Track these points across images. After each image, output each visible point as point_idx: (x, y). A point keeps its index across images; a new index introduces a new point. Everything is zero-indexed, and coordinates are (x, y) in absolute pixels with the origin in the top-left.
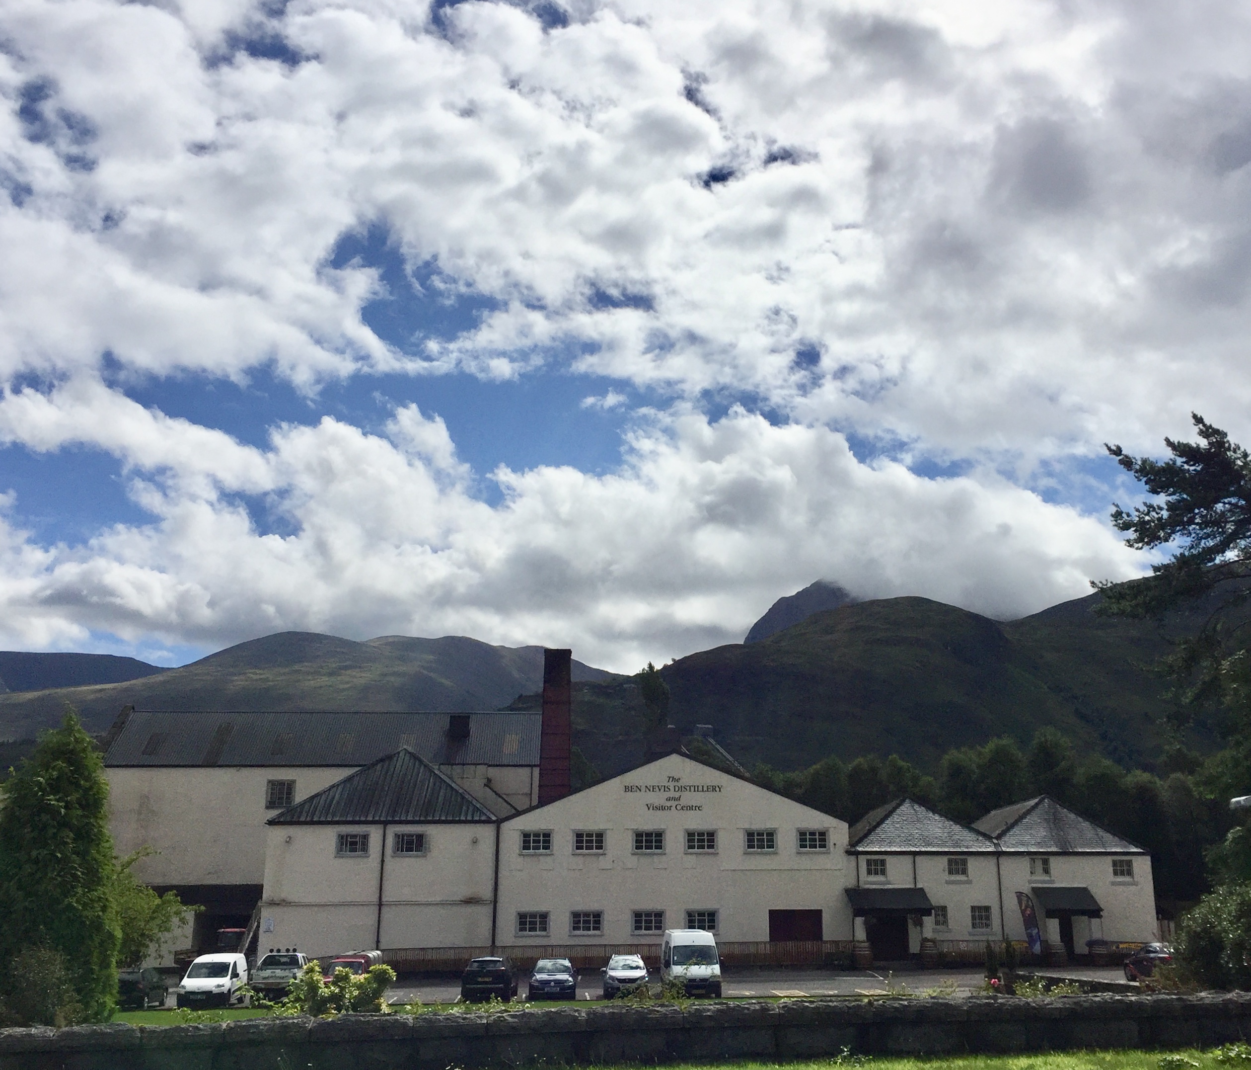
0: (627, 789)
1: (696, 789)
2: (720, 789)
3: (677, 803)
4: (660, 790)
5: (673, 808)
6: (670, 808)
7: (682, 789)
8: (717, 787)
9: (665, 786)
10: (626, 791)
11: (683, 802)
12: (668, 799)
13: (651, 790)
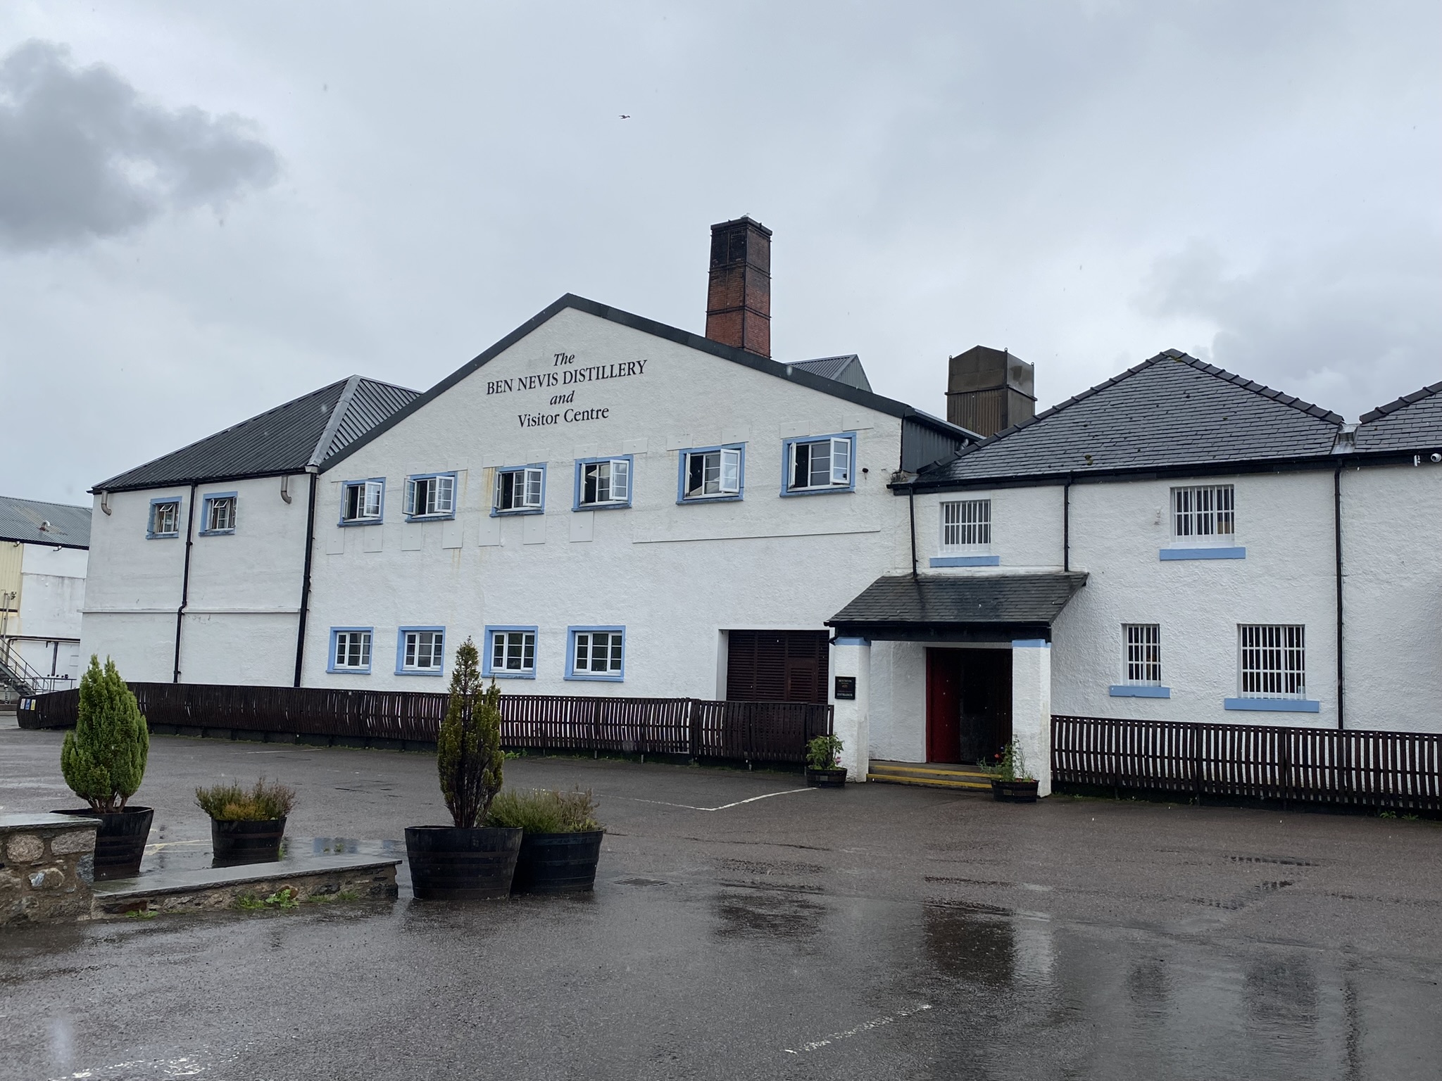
0: (492, 388)
1: (600, 373)
2: (641, 367)
3: (567, 406)
4: (541, 384)
5: (560, 419)
6: (554, 419)
7: (574, 377)
8: (637, 364)
9: (549, 375)
10: (489, 393)
11: (579, 405)
12: (554, 401)
13: (528, 386)
